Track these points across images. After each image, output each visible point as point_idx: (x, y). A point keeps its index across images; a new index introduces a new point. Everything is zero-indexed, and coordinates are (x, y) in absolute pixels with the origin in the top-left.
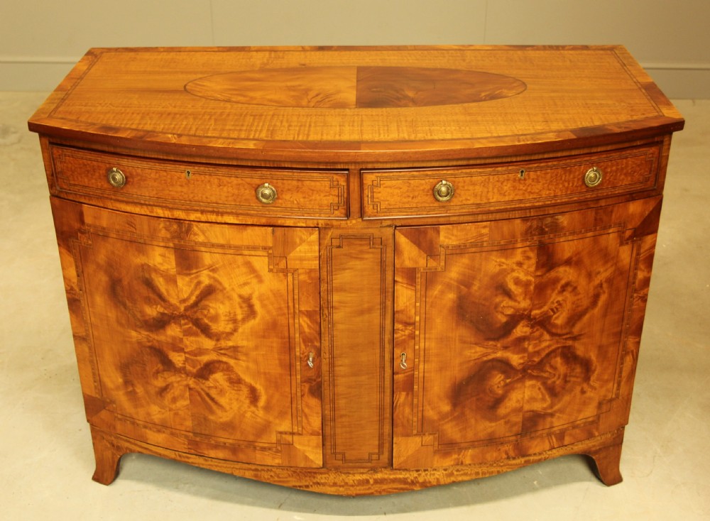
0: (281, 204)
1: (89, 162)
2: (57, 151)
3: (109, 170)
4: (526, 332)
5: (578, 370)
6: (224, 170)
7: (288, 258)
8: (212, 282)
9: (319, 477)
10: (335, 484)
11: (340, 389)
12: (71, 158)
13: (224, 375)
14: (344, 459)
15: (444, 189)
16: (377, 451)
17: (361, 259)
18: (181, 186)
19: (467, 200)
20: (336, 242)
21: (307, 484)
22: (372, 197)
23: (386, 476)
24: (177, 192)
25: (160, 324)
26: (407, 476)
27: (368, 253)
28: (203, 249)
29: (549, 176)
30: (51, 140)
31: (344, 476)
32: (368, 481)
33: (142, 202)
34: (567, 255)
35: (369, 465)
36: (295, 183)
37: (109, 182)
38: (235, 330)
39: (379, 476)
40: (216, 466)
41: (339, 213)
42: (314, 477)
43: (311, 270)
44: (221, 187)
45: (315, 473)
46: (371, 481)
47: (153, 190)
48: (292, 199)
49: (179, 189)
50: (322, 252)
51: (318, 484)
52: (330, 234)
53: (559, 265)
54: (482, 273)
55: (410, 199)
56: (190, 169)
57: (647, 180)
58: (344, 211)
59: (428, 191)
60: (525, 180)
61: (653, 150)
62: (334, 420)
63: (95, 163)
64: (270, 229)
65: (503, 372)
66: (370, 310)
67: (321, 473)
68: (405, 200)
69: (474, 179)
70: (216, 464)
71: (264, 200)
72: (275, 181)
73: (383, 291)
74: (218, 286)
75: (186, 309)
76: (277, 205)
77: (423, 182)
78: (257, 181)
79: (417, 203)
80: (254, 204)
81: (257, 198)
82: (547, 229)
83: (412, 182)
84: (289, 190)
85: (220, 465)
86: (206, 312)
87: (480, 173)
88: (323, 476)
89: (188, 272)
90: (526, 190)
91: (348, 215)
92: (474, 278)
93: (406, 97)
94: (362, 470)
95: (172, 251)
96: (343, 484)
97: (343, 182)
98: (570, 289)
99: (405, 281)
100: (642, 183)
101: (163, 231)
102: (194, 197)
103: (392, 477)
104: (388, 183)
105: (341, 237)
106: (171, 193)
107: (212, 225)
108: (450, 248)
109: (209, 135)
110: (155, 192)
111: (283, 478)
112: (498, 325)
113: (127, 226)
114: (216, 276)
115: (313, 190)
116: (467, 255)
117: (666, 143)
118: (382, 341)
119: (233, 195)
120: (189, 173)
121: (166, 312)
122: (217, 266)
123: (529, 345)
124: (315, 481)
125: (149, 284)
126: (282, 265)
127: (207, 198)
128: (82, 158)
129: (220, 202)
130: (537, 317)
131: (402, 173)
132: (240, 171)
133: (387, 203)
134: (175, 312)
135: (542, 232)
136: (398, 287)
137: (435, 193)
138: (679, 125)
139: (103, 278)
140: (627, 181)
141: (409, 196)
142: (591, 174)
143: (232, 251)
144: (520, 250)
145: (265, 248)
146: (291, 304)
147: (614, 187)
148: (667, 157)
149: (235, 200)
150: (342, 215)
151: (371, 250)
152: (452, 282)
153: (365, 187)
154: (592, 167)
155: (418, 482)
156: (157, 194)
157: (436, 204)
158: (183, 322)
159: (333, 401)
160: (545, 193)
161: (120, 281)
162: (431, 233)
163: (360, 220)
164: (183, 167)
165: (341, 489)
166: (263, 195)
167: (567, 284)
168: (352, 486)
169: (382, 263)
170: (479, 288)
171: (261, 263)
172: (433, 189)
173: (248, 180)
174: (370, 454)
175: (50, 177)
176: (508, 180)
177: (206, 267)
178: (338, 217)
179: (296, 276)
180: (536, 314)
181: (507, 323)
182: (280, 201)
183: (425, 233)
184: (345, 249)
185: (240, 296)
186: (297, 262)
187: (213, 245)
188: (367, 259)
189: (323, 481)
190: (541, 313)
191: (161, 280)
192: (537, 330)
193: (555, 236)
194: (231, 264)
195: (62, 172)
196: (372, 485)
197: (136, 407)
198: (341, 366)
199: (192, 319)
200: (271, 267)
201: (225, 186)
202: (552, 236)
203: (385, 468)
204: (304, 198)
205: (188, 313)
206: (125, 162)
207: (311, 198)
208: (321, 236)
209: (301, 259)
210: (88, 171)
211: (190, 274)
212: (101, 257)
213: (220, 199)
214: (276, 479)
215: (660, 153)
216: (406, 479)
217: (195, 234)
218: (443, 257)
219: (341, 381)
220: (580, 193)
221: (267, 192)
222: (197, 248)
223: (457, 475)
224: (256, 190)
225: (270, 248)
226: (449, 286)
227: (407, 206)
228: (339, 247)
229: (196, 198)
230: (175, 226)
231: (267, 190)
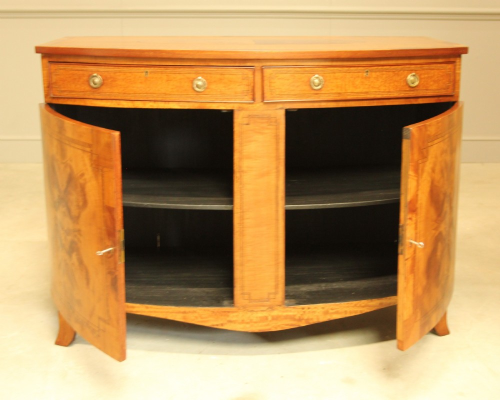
0: (209, 92)
1: (77, 72)
2: (54, 67)
3: (91, 76)
6: (170, 70)
9: (231, 315)
10: (243, 322)
11: (247, 239)
12: (62, 71)
14: (250, 300)
15: (317, 81)
16: (273, 291)
17: (262, 134)
18: (141, 83)
19: (332, 90)
20: (246, 121)
21: (221, 322)
22: (270, 86)
23: (280, 314)
24: (138, 88)
26: (295, 313)
27: (267, 129)
29: (384, 76)
30: (51, 60)
31: (249, 314)
32: (266, 318)
33: (113, 98)
35: (268, 303)
36: (218, 76)
37: (89, 85)
39: (275, 313)
40: (155, 312)
41: (248, 99)
42: (228, 316)
44: (169, 82)
45: (229, 312)
46: (270, 318)
47: (121, 88)
48: (216, 88)
49: (140, 85)
50: (236, 128)
51: (230, 321)
52: (241, 114)
55: (295, 88)
56: (148, 69)
57: (448, 88)
58: (251, 96)
59: (306, 82)
60: (369, 78)
61: (450, 66)
62: (242, 265)
63: (81, 72)
66: (268, 173)
67: (233, 312)
68: (292, 88)
69: (337, 75)
70: (155, 310)
71: (197, 89)
72: (205, 75)
76: (206, 93)
77: (304, 75)
78: (193, 76)
79: (300, 91)
80: (191, 93)
81: (193, 89)
83: (296, 75)
84: (215, 82)
85: (157, 310)
87: (340, 71)
88: (235, 314)
90: (370, 85)
91: (254, 99)
94: (263, 308)
96: (248, 321)
97: (251, 76)
100: (444, 89)
103: (285, 314)
104: (281, 76)
105: (249, 117)
106: (133, 89)
111: (204, 318)
115: (231, 81)
117: (458, 64)
118: (277, 197)
119: (177, 87)
120: (147, 72)
124: (229, 319)
127: (158, 90)
128: (72, 70)
129: (168, 93)
131: (290, 69)
132: (182, 69)
133: (280, 90)
137: (309, 83)
138: (465, 50)
140: (434, 87)
141: (294, 86)
142: (410, 78)
147: (427, 90)
148: (459, 74)
149: (177, 91)
150: (251, 100)
151: (269, 127)
153: (265, 78)
154: (411, 73)
155: (303, 319)
156: (123, 90)
157: (312, 92)
159: (242, 249)
160: (382, 89)
163: (262, 104)
164: (142, 69)
165: (248, 326)
166: (197, 86)
168: (256, 322)
169: (277, 138)
172: (309, 81)
173: (188, 75)
174: (269, 294)
175: (47, 89)
176: (358, 77)
178: (248, 101)
182: (208, 90)
184: (251, 126)
188: (266, 133)
189: (234, 319)
195: (55, 83)
196: (271, 321)
198: (248, 219)
201: (171, 80)
203: (280, 306)
204: (225, 87)
206: (102, 69)
207: (229, 87)
210: (75, 79)
213: (168, 91)
214: (200, 319)
215: (455, 69)
216: (295, 316)
219: (248, 231)
220: (406, 91)
221: (200, 83)
223: (333, 313)
224: (192, 82)
227: (293, 93)
228: (248, 124)
229: (151, 91)
231: (200, 81)
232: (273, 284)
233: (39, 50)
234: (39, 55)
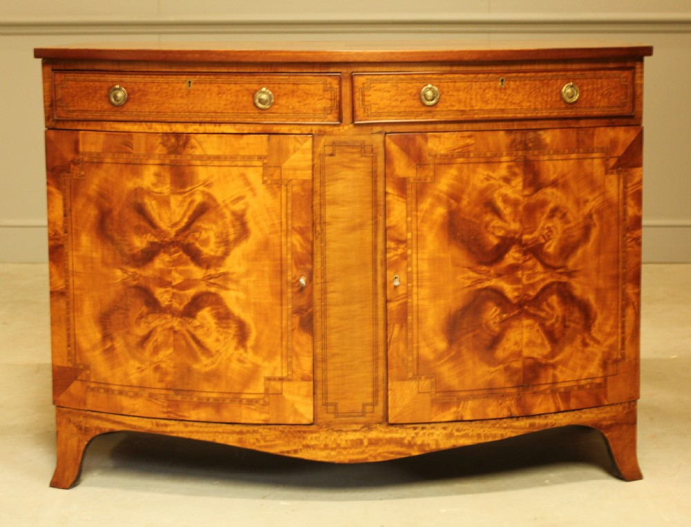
0: (277, 109)
1: (91, 84)
2: (59, 77)
3: (111, 89)
4: (518, 259)
5: (577, 314)
6: (224, 78)
7: (282, 167)
8: (205, 199)
9: (309, 436)
10: (326, 447)
11: (332, 322)
12: (72, 82)
13: (212, 310)
14: (336, 413)
15: (429, 93)
16: (370, 400)
17: (353, 168)
18: (182, 97)
19: (452, 106)
20: (329, 150)
21: (295, 447)
22: (363, 100)
23: (381, 435)
24: (177, 104)
25: (148, 256)
26: (404, 435)
27: (360, 162)
28: (198, 163)
29: (528, 87)
30: (55, 68)
31: (335, 435)
32: (361, 442)
33: (142, 119)
34: (552, 177)
35: (362, 419)
36: (291, 87)
37: (110, 101)
38: (226, 254)
39: (373, 434)
40: (197, 432)
41: (331, 118)
42: (304, 438)
43: (304, 182)
44: (220, 95)
45: (305, 432)
46: (366, 442)
47: (153, 105)
48: (287, 104)
49: (180, 101)
50: (316, 161)
51: (308, 446)
52: (323, 141)
53: (547, 186)
54: (471, 187)
55: (398, 103)
56: (192, 79)
57: (624, 105)
58: (336, 115)
59: (415, 96)
60: (505, 89)
61: (626, 74)
62: (324, 360)
63: (97, 84)
64: (265, 137)
65: (499, 305)
66: (361, 226)
67: (312, 432)
68: (394, 104)
69: (458, 84)
70: (197, 429)
71: (260, 105)
72: (272, 86)
73: (375, 204)
74: (212, 203)
75: (177, 234)
76: (273, 111)
77: (410, 85)
78: (254, 87)
79: (405, 107)
80: (251, 111)
81: (255, 104)
82: (530, 145)
83: (400, 85)
84: (285, 94)
85: (201, 429)
86: (197, 235)
87: (463, 78)
88: (314, 435)
89: (182, 190)
90: (507, 100)
91: (340, 119)
92: (462, 191)
94: (355, 427)
95: (167, 167)
96: (334, 446)
97: (336, 86)
98: (559, 215)
99: (396, 193)
100: (619, 107)
101: (161, 147)
102: (193, 107)
103: (388, 436)
104: (378, 86)
105: (333, 144)
106: (171, 106)
107: (210, 135)
108: (438, 157)
110: (155, 107)
111: (271, 441)
112: (490, 248)
113: (124, 146)
114: (210, 191)
115: (307, 94)
116: (455, 166)
117: (638, 70)
118: (374, 261)
119: (232, 102)
120: (190, 82)
121: (156, 240)
122: (212, 180)
123: (523, 275)
124: (305, 442)
125: (141, 211)
126: (276, 176)
127: (206, 107)
128: (85, 81)
129: (219, 111)
130: (530, 242)
131: (391, 76)
132: (239, 77)
133: (377, 106)
134: (165, 240)
135: (526, 148)
136: (389, 198)
137: (419, 96)
138: (648, 51)
139: (92, 212)
140: (604, 103)
141: (397, 100)
142: (567, 90)
143: (227, 163)
144: (505, 165)
145: (260, 158)
146: (284, 220)
147: (592, 107)
148: (641, 86)
149: (233, 108)
150: (335, 120)
151: (362, 159)
152: (442, 195)
153: (356, 90)
154: (569, 82)
155: (415, 444)
156: (157, 108)
157: (423, 109)
158: (173, 250)
159: (324, 337)
160: (525, 105)
161: (110, 211)
162: (419, 139)
163: (351, 126)
164: (184, 78)
165: (333, 453)
166: (260, 101)
167: (555, 211)
168: (345, 448)
169: (374, 175)
170: (469, 203)
171: (254, 175)
172: (419, 93)
173: (247, 86)
174: (364, 405)
175: (48, 109)
176: (490, 88)
177: (201, 183)
178: (331, 121)
179: (289, 188)
180: (527, 240)
181: (498, 246)
182: (276, 107)
183: (414, 140)
184: (337, 158)
185: (234, 213)
186: (291, 172)
187: (209, 158)
188: (358, 168)
189: (313, 443)
190: (533, 239)
191: (154, 203)
192: (530, 259)
193: (539, 153)
194: (226, 177)
195: (61, 100)
196: (367, 447)
197: (113, 367)
198: (333, 292)
199: (182, 245)
200: (266, 178)
201: (224, 93)
202: (536, 152)
203: (380, 423)
204: (299, 102)
205: (179, 238)
206: (127, 79)
207: (306, 102)
208: (315, 143)
209: (295, 169)
210: (89, 93)
211: (184, 193)
212: (93, 187)
213: (219, 108)
214: (262, 443)
215: (633, 79)
216: (403, 439)
217: (193, 147)
218: (432, 167)
219: (333, 311)
220: (559, 109)
221: (264, 97)
222: (194, 162)
223: (458, 437)
224: (253, 96)
225: (265, 157)
226: (438, 199)
227: (396, 110)
228: (332, 155)
229: (195, 109)
230: (173, 140)
231: (264, 94)
232: (370, 390)
233: (38, 53)
234: (39, 61)
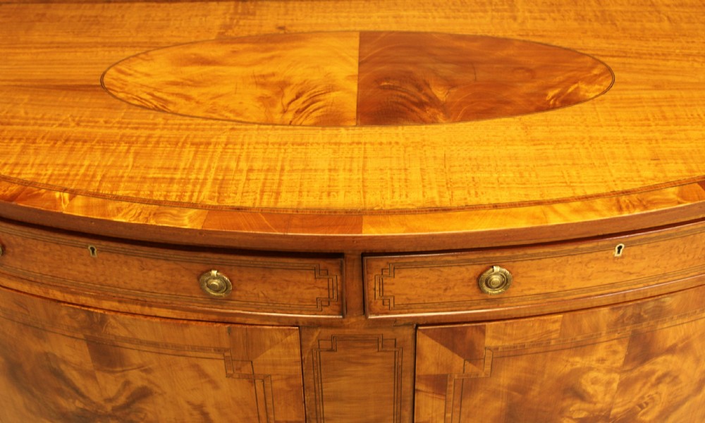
0: (240, 296)
6: (146, 250)
7: (254, 362)
8: (145, 383)
15: (496, 279)
17: (365, 364)
18: (85, 264)
19: (530, 289)
20: (326, 344)
22: (382, 290)
24: (80, 272)
25: (82, 419)
27: (375, 357)
28: (127, 345)
29: (660, 248)
33: (31, 278)
34: (669, 343)
36: (259, 271)
41: (331, 311)
43: (289, 378)
44: (145, 271)
47: (44, 266)
48: (255, 291)
49: (83, 268)
50: (305, 356)
52: (316, 334)
53: (658, 355)
54: (546, 376)
55: (441, 292)
56: (93, 243)
58: (337, 308)
59: (470, 280)
60: (623, 257)
64: (225, 326)
68: (435, 293)
69: (544, 261)
71: (212, 293)
72: (226, 268)
73: (398, 400)
74: (155, 389)
75: (114, 409)
76: (233, 298)
77: (463, 268)
78: (200, 267)
79: (452, 296)
80: (196, 294)
81: (203, 290)
82: (646, 316)
83: (445, 269)
84: (250, 279)
86: (142, 416)
89: (111, 369)
90: (622, 271)
91: (344, 312)
92: (533, 382)
93: (434, 102)
95: (84, 344)
98: (668, 379)
99: (430, 390)
101: (67, 319)
102: (106, 280)
104: (407, 272)
105: (333, 338)
106: (71, 272)
107: (137, 316)
108: (500, 349)
109: (120, 193)
110: (47, 269)
113: (16, 305)
114: (151, 377)
116: (524, 357)
119: (165, 281)
120: (93, 249)
121: (87, 408)
122: (151, 366)
125: (58, 374)
126: (247, 369)
127: (125, 283)
129: (147, 289)
130: (619, 415)
132: (171, 252)
133: (404, 297)
134: (99, 411)
135: (639, 320)
136: (419, 397)
141: (439, 288)
143: (170, 351)
144: (605, 345)
145: (218, 350)
146: (262, 414)
149: (168, 289)
150: (336, 313)
151: (379, 354)
152: (501, 389)
156: (50, 271)
157: (481, 296)
162: (472, 334)
163: (362, 318)
164: (83, 241)
166: (212, 287)
167: (665, 375)
170: (540, 393)
171: (214, 367)
172: (478, 278)
173: (186, 265)
176: (597, 259)
177: (135, 367)
178: (329, 315)
179: (268, 383)
180: (617, 413)
182: (237, 293)
183: (463, 333)
184: (340, 353)
185: (189, 402)
186: (268, 367)
187: (141, 342)
188: (373, 364)
190: (624, 411)
191: (74, 373)
193: (657, 321)
194: (170, 365)
200: (230, 372)
201: (150, 269)
202: (652, 323)
204: (275, 290)
205: (118, 414)
207: (285, 291)
208: (303, 336)
209: (274, 364)
211: (114, 372)
213: (146, 286)
217: (113, 327)
218: (488, 361)
221: (215, 282)
222: (119, 344)
224: (199, 277)
225: (226, 350)
226: (495, 394)
227: (436, 300)
228: (331, 350)
229: (109, 282)
